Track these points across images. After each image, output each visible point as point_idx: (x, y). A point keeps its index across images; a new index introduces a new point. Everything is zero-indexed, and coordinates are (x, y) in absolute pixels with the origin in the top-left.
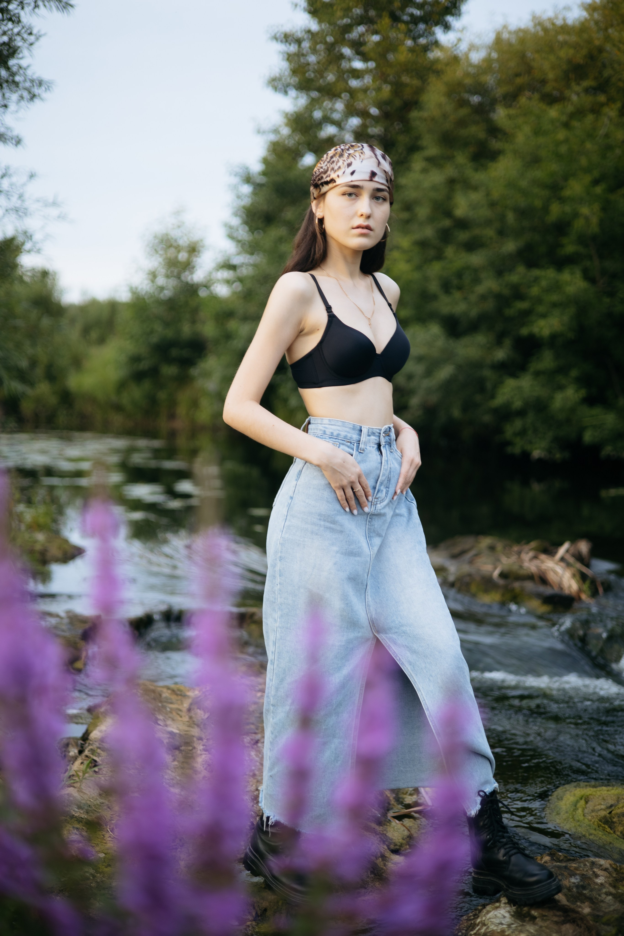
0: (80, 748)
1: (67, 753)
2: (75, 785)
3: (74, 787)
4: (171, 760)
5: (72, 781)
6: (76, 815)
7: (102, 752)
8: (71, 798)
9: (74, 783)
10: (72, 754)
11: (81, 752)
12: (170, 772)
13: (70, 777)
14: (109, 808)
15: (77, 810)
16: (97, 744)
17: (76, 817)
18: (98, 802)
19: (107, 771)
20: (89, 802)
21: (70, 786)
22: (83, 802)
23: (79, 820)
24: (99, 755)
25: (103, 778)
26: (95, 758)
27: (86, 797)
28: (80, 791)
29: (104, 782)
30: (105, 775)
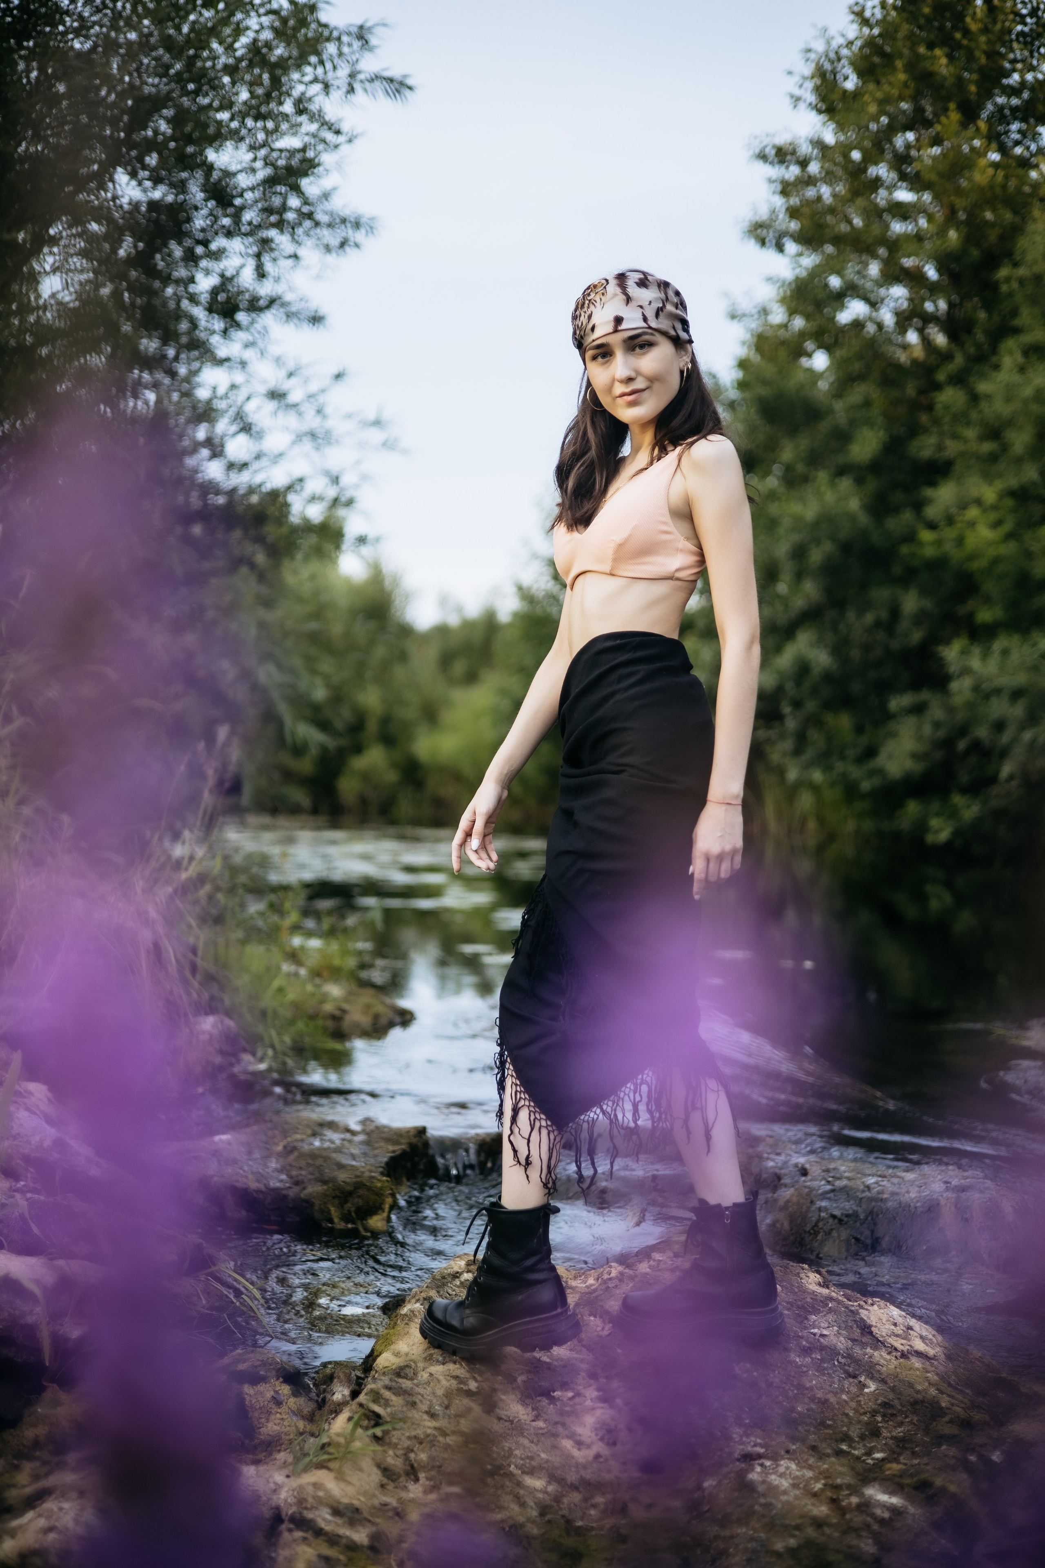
0: (353, 1387)
1: (328, 1396)
2: (332, 1465)
3: (329, 1469)
4: (530, 1417)
5: (326, 1457)
6: (328, 1528)
7: (394, 1398)
8: (321, 1494)
9: (329, 1460)
10: (337, 1397)
11: (355, 1394)
12: (526, 1442)
13: (323, 1447)
14: (398, 1514)
15: (329, 1517)
16: (386, 1380)
17: (326, 1534)
18: (376, 1502)
19: (400, 1436)
20: (356, 1503)
21: (321, 1466)
22: (345, 1500)
23: (333, 1540)
24: (387, 1404)
25: (391, 1452)
26: (377, 1408)
27: (351, 1490)
28: (340, 1477)
29: (393, 1460)
30: (395, 1446)
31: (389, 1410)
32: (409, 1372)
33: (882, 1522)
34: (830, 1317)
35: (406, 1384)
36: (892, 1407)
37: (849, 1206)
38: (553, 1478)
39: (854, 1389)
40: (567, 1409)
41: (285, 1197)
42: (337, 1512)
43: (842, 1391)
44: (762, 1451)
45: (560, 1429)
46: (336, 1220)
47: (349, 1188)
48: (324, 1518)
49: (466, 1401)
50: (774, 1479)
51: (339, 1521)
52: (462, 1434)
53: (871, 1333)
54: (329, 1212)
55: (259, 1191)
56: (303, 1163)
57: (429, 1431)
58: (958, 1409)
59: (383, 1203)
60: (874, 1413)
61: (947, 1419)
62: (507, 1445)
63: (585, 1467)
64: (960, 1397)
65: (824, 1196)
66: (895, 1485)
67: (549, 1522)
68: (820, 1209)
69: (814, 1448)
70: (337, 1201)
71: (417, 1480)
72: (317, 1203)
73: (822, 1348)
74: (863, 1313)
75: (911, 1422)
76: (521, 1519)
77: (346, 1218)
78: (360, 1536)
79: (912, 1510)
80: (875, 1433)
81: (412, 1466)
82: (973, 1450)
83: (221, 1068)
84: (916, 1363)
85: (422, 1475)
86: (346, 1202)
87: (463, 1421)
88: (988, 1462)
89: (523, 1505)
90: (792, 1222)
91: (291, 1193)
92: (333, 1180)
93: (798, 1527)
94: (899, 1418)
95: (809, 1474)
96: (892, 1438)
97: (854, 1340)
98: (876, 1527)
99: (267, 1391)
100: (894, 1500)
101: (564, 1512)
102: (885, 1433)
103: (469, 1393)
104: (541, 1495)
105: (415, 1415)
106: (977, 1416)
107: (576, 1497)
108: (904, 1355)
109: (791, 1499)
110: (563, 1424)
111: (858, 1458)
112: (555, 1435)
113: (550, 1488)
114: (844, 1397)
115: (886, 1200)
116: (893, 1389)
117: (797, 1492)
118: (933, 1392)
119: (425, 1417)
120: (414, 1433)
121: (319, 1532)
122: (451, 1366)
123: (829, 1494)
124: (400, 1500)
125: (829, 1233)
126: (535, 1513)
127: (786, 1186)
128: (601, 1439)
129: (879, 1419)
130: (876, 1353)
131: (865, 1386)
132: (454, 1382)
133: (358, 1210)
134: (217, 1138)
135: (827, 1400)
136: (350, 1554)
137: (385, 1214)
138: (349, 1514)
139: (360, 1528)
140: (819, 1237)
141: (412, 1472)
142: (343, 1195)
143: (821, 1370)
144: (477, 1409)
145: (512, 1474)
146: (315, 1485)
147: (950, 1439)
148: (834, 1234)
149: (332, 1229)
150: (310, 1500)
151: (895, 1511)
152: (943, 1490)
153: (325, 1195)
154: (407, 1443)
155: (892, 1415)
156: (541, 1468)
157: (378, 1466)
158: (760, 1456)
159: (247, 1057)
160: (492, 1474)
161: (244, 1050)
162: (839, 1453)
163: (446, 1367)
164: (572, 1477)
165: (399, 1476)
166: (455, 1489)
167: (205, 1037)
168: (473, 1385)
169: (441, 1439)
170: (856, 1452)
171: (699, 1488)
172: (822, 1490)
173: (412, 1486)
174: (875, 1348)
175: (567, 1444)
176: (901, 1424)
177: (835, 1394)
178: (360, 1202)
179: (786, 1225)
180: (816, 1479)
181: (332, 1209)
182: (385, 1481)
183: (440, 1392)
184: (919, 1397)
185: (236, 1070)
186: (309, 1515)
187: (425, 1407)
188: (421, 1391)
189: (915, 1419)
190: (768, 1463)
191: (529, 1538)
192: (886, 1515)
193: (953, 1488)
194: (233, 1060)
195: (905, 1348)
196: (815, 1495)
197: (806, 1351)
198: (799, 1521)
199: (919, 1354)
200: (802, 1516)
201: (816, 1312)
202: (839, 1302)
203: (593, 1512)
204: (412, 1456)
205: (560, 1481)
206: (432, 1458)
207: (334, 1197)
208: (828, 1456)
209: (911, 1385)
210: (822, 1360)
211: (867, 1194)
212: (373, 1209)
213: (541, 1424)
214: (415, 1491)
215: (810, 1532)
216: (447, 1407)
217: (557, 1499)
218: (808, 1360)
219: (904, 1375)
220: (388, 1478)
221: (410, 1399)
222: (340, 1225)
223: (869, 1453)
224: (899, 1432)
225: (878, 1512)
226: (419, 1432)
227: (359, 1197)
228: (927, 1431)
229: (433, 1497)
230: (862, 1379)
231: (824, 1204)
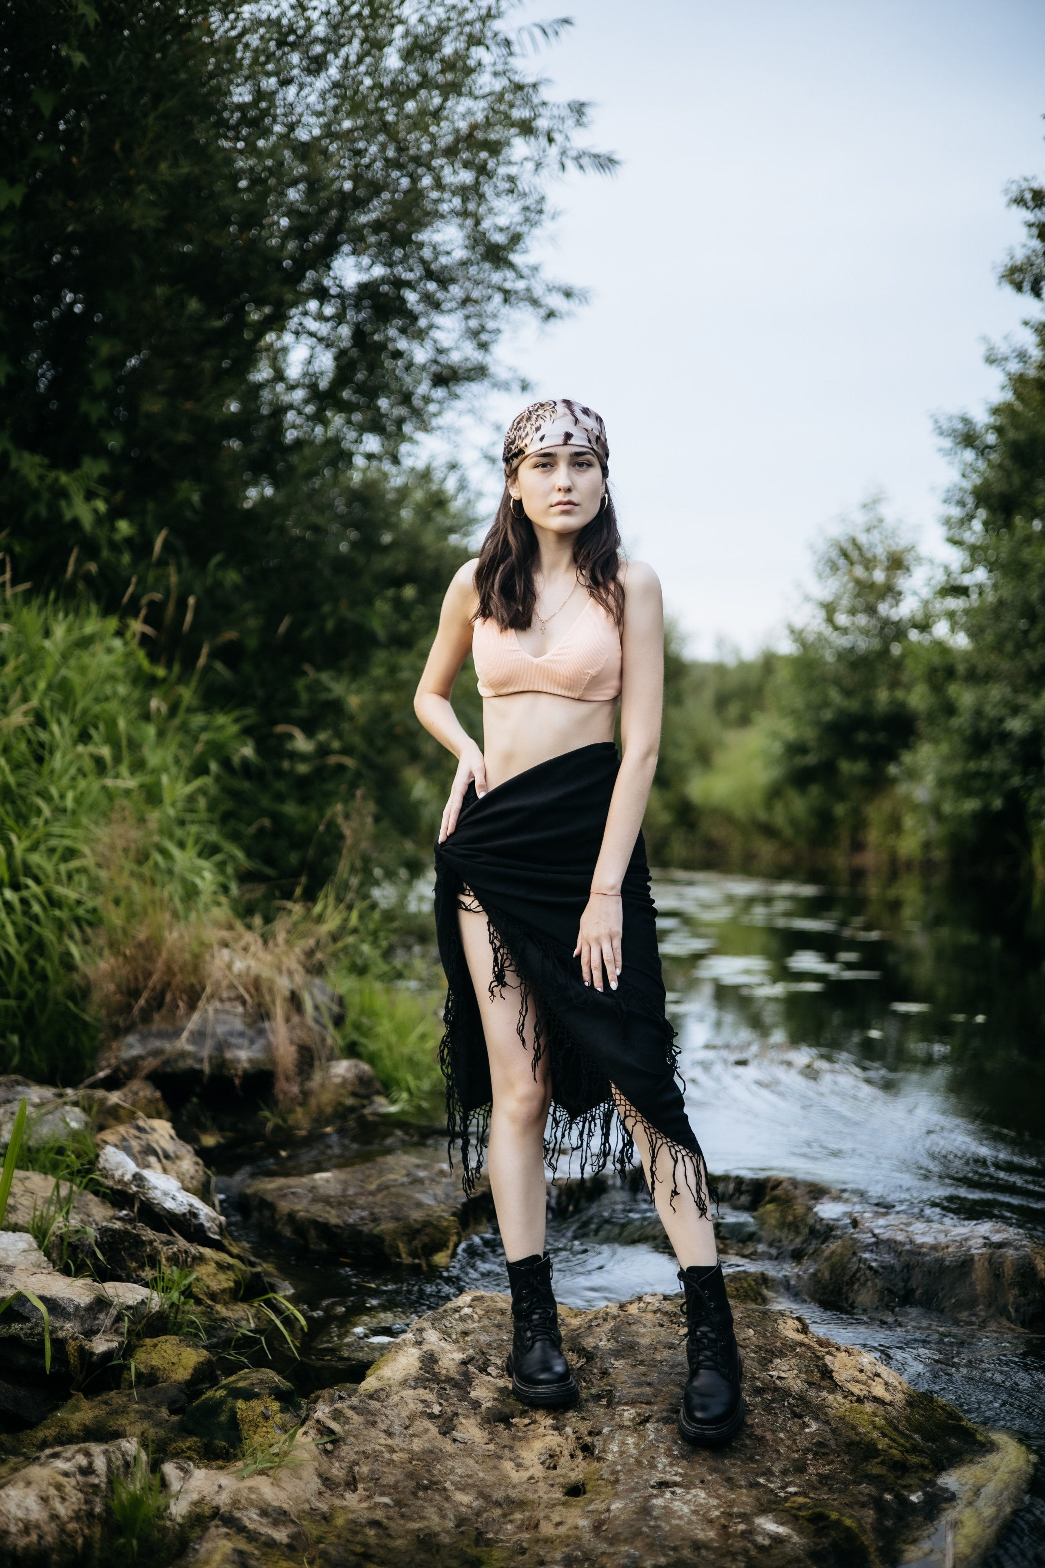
5: (271, 1465)
7: (355, 1417)
14: (325, 1518)
17: (248, 1531)
18: (307, 1507)
19: (347, 1451)
20: (285, 1506)
21: (262, 1473)
22: (276, 1504)
23: (252, 1536)
24: (347, 1421)
25: (337, 1465)
26: (334, 1425)
27: (283, 1495)
28: (276, 1483)
29: (337, 1471)
30: (341, 1460)
31: (347, 1427)
32: (383, 1395)
33: (761, 1548)
34: (794, 1361)
35: (374, 1405)
36: (826, 1446)
37: (888, 1258)
38: (481, 1495)
39: (796, 1429)
40: (520, 1434)
41: (361, 1232)
42: (264, 1513)
43: (783, 1429)
44: (678, 1479)
45: (507, 1451)
46: (404, 1255)
47: (418, 1226)
48: (251, 1519)
49: (427, 1424)
50: (677, 1505)
51: (264, 1521)
52: (411, 1452)
53: (831, 1378)
54: (397, 1248)
55: (337, 1226)
56: (387, 1201)
57: (378, 1447)
58: (895, 1452)
59: (448, 1241)
60: (807, 1451)
61: (879, 1460)
62: (450, 1463)
63: (514, 1487)
64: (902, 1441)
65: (867, 1248)
66: (791, 1517)
67: (462, 1532)
68: (860, 1260)
69: (729, 1480)
70: (405, 1238)
71: (355, 1490)
72: (388, 1238)
73: (776, 1389)
74: (828, 1359)
75: (842, 1461)
76: (438, 1529)
77: (413, 1254)
78: (281, 1535)
79: (796, 1539)
80: (800, 1468)
81: (354, 1478)
82: (890, 1490)
83: (352, 1109)
84: (869, 1407)
85: (360, 1486)
86: (414, 1239)
87: (416, 1440)
88: (903, 1501)
89: (443, 1517)
90: (832, 1272)
91: (366, 1229)
92: (406, 1218)
93: (675, 1549)
94: (831, 1457)
95: (714, 1502)
96: (818, 1475)
97: (811, 1384)
98: (753, 1552)
99: (257, 1406)
100: (782, 1530)
101: (479, 1525)
102: (811, 1470)
103: (431, 1416)
104: (464, 1509)
105: (373, 1433)
106: (913, 1459)
107: (498, 1512)
108: (860, 1400)
109: (682, 1523)
110: (511, 1448)
111: (772, 1491)
112: (499, 1457)
113: (475, 1504)
114: (782, 1435)
115: (925, 1255)
116: (834, 1431)
117: (694, 1518)
118: (876, 1434)
119: (383, 1435)
120: (362, 1449)
121: (241, 1529)
122: (421, 1391)
123: (723, 1521)
124: (332, 1508)
125: (864, 1284)
126: (450, 1524)
127: (835, 1237)
128: (542, 1463)
129: (810, 1457)
130: (831, 1397)
131: (808, 1426)
132: (420, 1406)
133: (425, 1247)
134: (318, 1176)
135: (763, 1437)
136: (265, 1549)
137: (449, 1252)
138: (275, 1516)
139: (283, 1529)
140: (856, 1287)
141: (352, 1483)
142: (411, 1232)
143: (768, 1409)
144: (434, 1430)
145: (445, 1489)
146: (251, 1489)
147: (871, 1479)
148: (869, 1284)
149: (400, 1264)
150: (243, 1501)
151: (777, 1540)
152: (838, 1523)
153: (395, 1232)
154: (353, 1457)
155: (825, 1454)
156: (474, 1485)
157: (320, 1476)
158: (676, 1484)
159: (380, 1100)
160: (426, 1488)
161: (379, 1093)
162: (754, 1485)
163: (416, 1392)
164: (498, 1495)
165: (338, 1485)
166: (386, 1500)
167: (338, 1080)
168: (436, 1409)
169: (387, 1455)
170: (772, 1486)
171: (608, 1510)
172: (718, 1517)
173: (348, 1495)
174: (831, 1392)
175: (508, 1466)
176: (831, 1462)
177: (774, 1432)
178: (426, 1239)
179: (827, 1275)
180: (717, 1507)
181: (401, 1245)
182: (323, 1489)
183: (404, 1414)
184: (857, 1438)
185: (367, 1111)
186: (237, 1514)
187: (384, 1427)
188: (388, 1412)
189: (847, 1458)
190: (679, 1490)
191: (439, 1547)
192: (767, 1542)
193: (848, 1522)
194: (365, 1102)
195: (862, 1394)
196: (711, 1521)
197: (758, 1391)
198: (678, 1543)
199: (877, 1400)
200: (683, 1539)
201: (782, 1355)
202: (809, 1347)
203: (509, 1527)
204: (356, 1468)
205: (486, 1497)
206: (373, 1472)
207: (403, 1234)
208: (741, 1487)
209: (854, 1428)
210: (773, 1401)
211: (908, 1247)
212: (439, 1246)
213: (491, 1447)
214: (351, 1499)
215: (686, 1553)
216: (407, 1428)
217: (478, 1514)
218: (758, 1399)
219: (851, 1419)
220: (327, 1487)
221: (371, 1418)
222: (407, 1260)
223: (783, 1488)
224: (825, 1470)
225: (760, 1539)
226: (368, 1448)
227: (426, 1234)
228: (853, 1471)
229: (365, 1505)
230: (806, 1420)
231: (867, 1255)
